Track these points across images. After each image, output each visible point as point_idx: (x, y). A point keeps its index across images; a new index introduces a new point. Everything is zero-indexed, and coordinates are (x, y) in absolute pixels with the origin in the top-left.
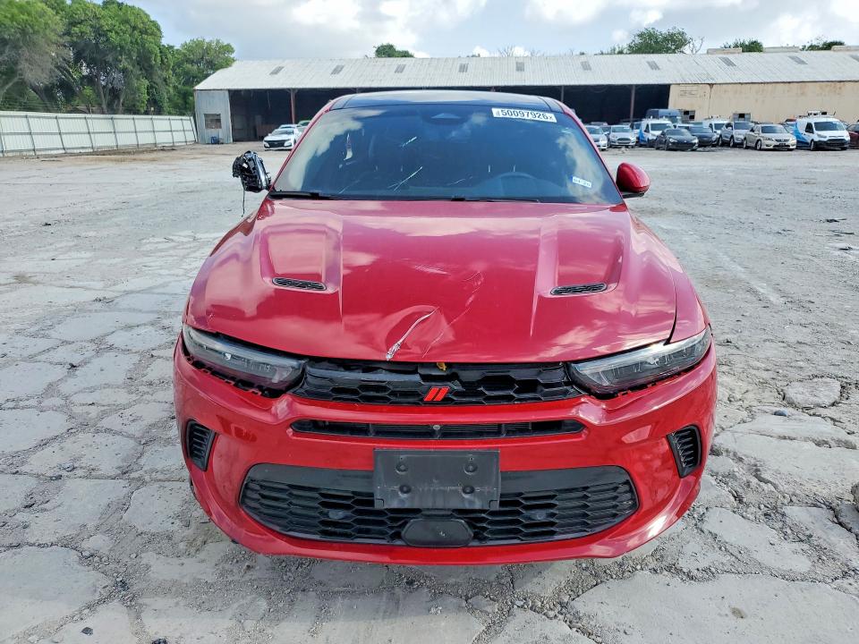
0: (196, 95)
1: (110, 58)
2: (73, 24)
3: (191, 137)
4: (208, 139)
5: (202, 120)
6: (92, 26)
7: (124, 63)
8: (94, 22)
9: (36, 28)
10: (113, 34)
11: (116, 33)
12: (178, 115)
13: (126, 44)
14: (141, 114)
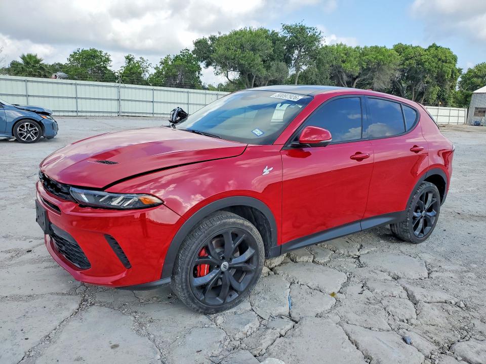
0: (473, 96)
1: (421, 76)
2: (407, 59)
3: (462, 120)
4: (473, 122)
5: (472, 110)
6: (416, 60)
7: (428, 79)
8: (418, 58)
9: (385, 62)
10: (427, 64)
11: (429, 63)
12: (458, 107)
13: (433, 68)
14: (431, 105)
